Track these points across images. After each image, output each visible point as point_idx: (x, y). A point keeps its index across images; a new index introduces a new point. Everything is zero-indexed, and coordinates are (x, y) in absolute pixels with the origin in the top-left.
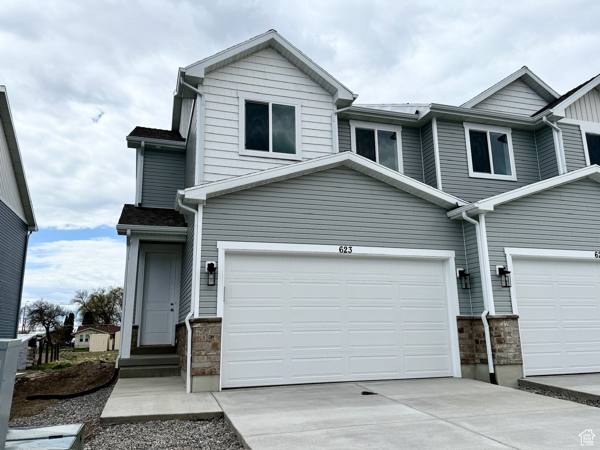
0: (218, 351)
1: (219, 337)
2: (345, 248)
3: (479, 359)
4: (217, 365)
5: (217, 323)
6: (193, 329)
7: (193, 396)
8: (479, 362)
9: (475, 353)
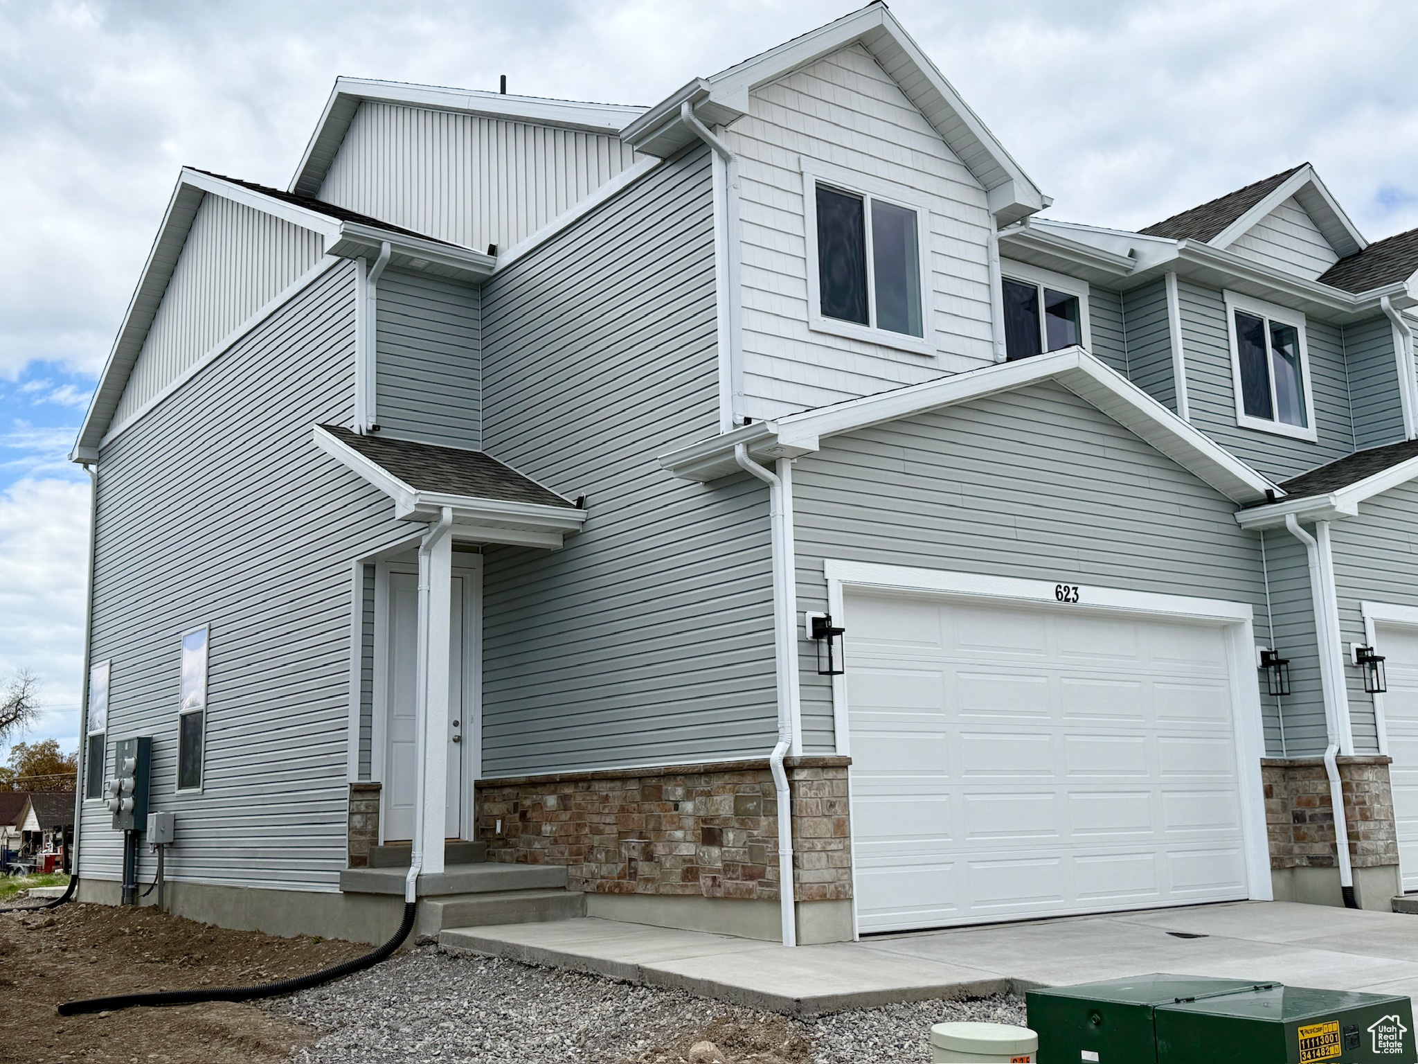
0: (845, 839)
1: (845, 806)
2: (1065, 590)
3: (1305, 856)
4: (845, 877)
5: (840, 771)
6: (791, 785)
7: (803, 952)
8: (1304, 864)
9: (1292, 844)
